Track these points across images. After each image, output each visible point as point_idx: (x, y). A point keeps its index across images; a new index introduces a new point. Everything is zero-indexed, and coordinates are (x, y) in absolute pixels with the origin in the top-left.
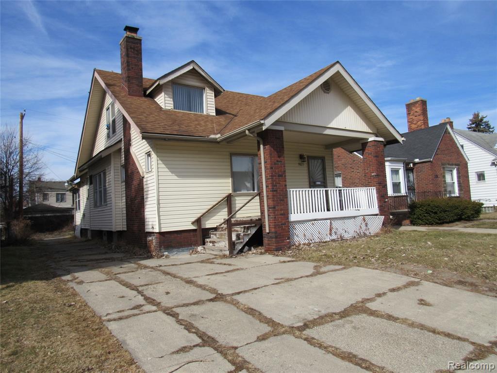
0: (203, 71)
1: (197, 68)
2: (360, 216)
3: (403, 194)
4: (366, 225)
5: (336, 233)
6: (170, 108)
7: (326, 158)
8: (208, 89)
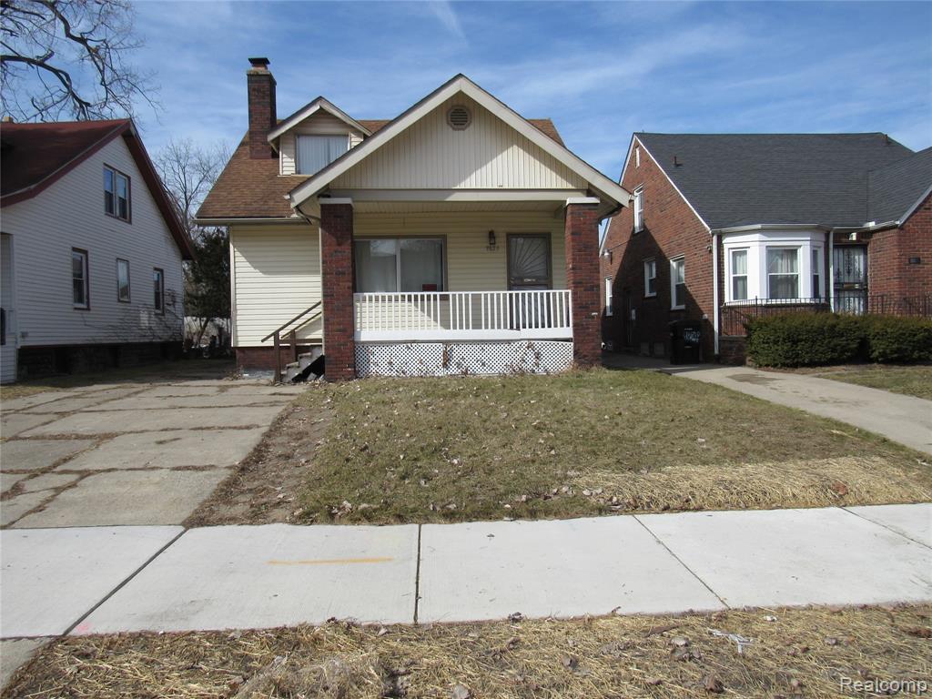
0: (338, 109)
1: (326, 107)
2: (522, 340)
3: (803, 301)
4: (538, 356)
5: (459, 365)
6: (289, 173)
7: (553, 235)
8: (353, 135)
